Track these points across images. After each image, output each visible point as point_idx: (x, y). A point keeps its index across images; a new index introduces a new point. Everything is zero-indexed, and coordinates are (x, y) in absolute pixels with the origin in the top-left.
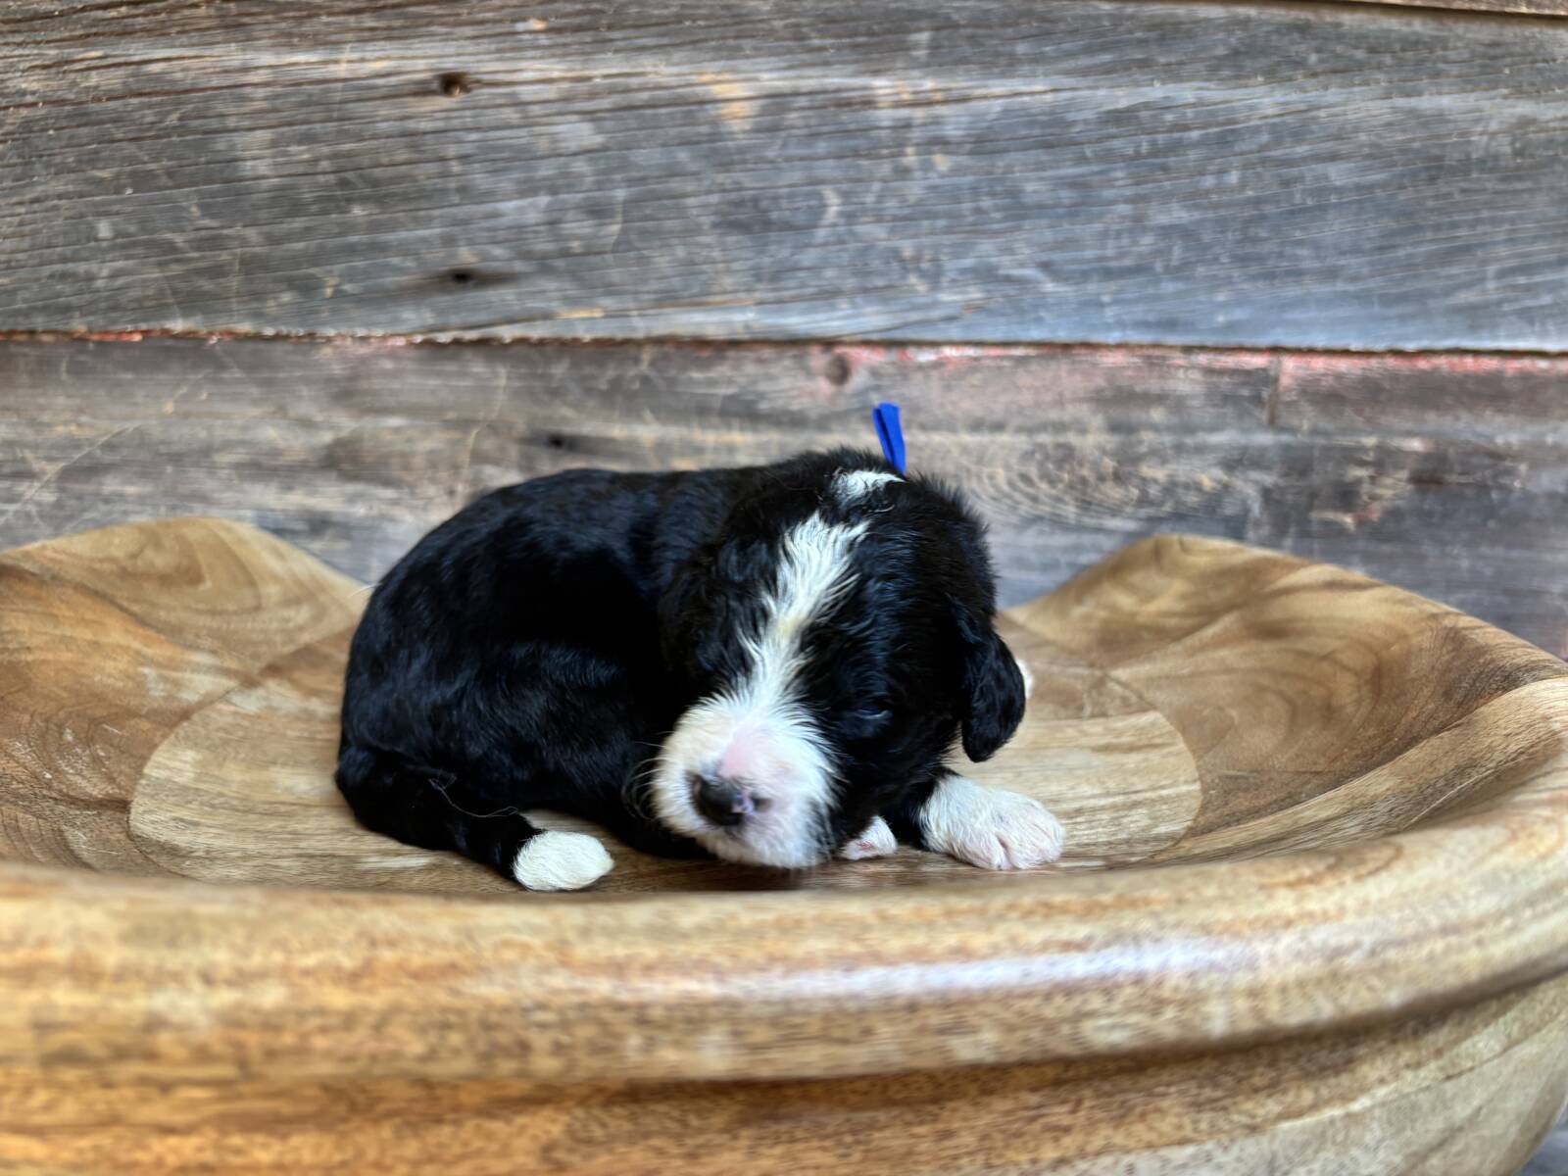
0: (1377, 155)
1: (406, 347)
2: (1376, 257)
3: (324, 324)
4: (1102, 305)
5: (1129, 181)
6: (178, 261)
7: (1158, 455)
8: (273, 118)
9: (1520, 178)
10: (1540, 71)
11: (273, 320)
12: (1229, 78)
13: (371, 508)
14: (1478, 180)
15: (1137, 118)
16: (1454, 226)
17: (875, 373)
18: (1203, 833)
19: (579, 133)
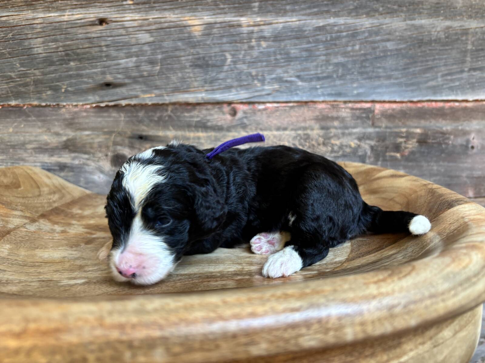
0: (402, 39)
1: (90, 108)
2: (403, 72)
3: (62, 101)
4: (317, 89)
5: (324, 49)
6: (12, 82)
7: (337, 136)
8: (43, 34)
9: (447, 46)
10: (452, 12)
11: (45, 101)
12: (355, 16)
13: (80, 161)
14: (434, 46)
15: (326, 29)
16: (427, 61)
17: (245, 112)
18: (351, 260)
19: (145, 37)
